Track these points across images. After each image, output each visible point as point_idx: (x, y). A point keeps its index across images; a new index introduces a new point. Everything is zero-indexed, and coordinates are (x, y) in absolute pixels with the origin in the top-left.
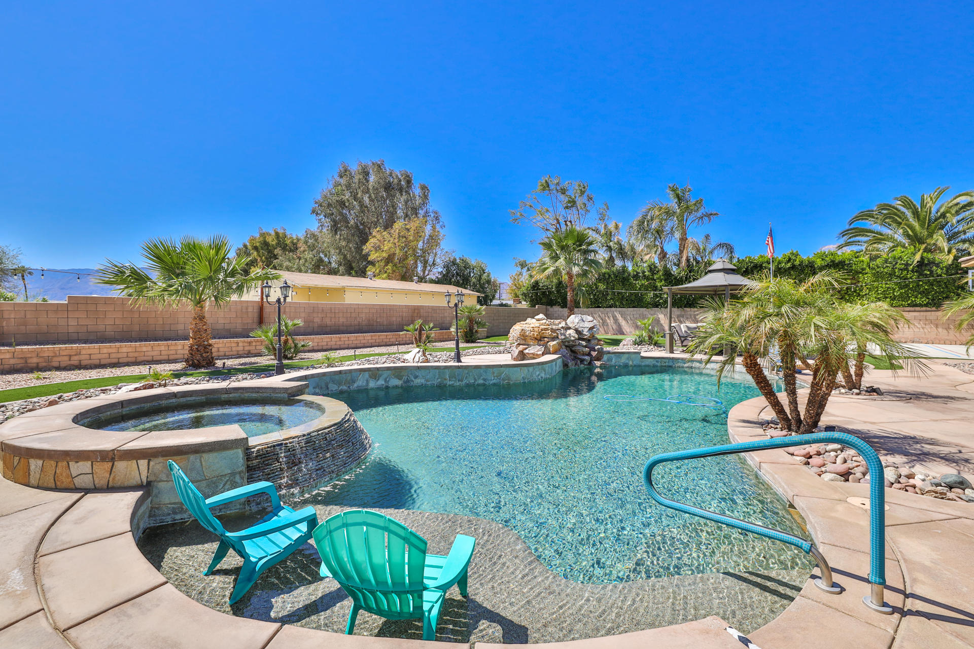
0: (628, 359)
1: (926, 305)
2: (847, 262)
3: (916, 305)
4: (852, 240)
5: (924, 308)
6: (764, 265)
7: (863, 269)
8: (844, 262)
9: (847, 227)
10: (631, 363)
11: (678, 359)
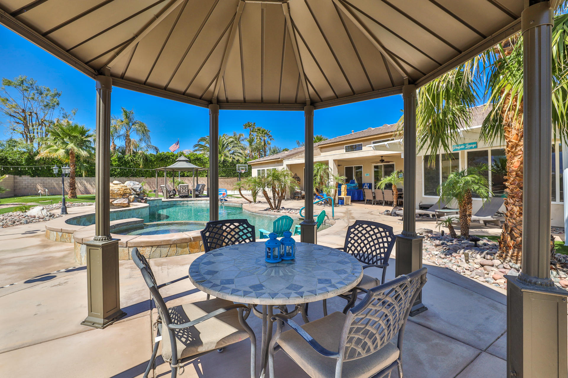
0: (157, 203)
1: (225, 177)
2: (202, 159)
3: (222, 176)
4: (200, 149)
5: (224, 178)
6: (170, 157)
7: (207, 162)
8: (201, 158)
9: (197, 143)
10: (158, 205)
11: (178, 201)
